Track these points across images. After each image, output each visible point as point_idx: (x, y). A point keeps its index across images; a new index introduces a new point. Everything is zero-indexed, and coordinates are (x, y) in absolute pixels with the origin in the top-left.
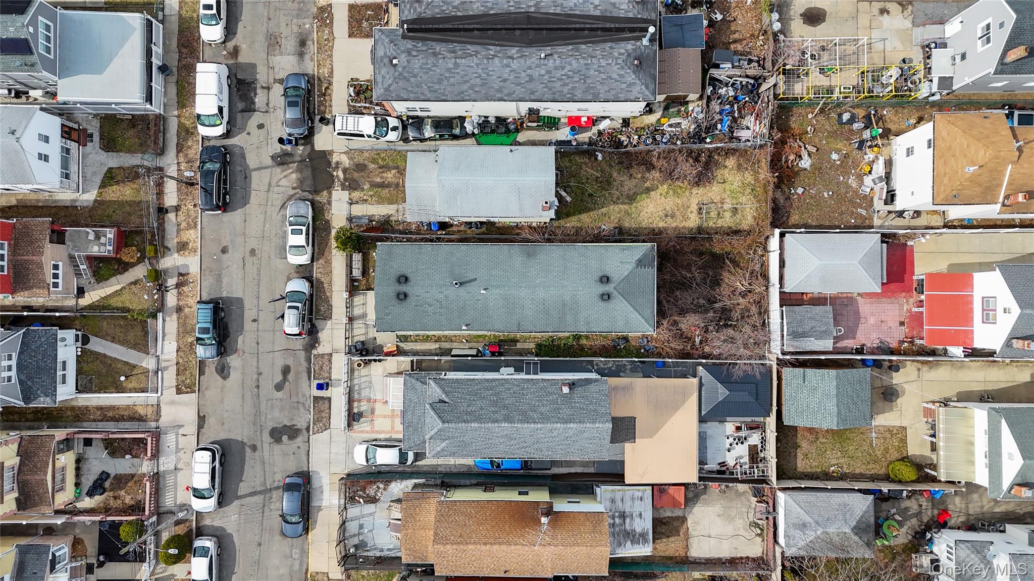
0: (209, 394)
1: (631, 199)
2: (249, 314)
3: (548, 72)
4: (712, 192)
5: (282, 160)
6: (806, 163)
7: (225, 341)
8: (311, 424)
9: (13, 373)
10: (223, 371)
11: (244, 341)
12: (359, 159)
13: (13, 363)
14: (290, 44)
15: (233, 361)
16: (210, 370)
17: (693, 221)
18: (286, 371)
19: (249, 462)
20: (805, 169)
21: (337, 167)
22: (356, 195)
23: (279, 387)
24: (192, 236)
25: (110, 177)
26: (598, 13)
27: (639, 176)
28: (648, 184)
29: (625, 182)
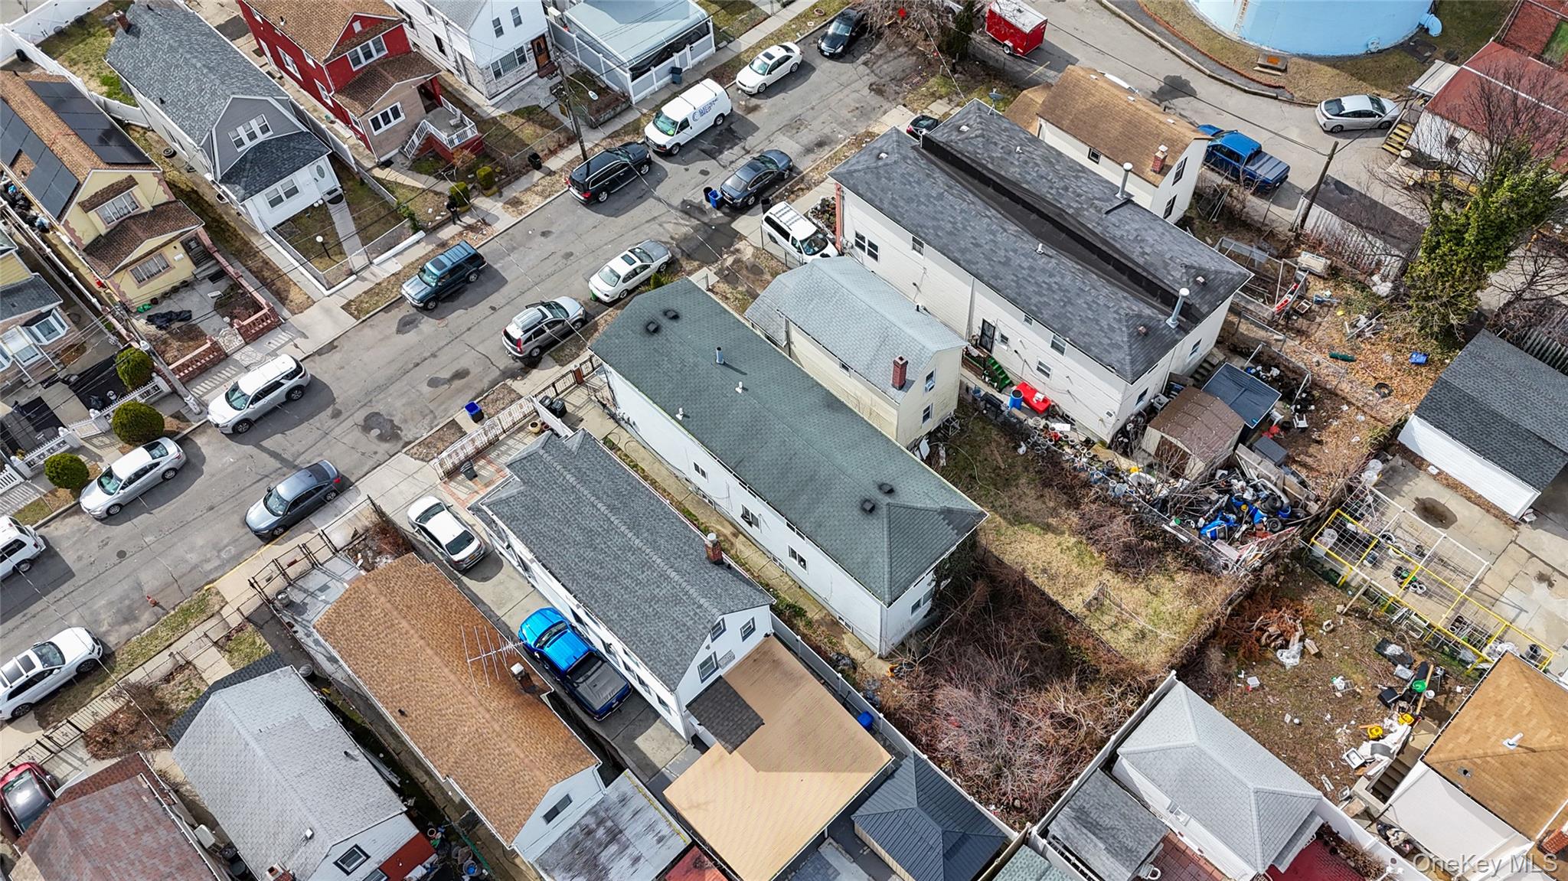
0: (369, 334)
1: (1018, 519)
2: (496, 299)
3: (1032, 269)
4: (1128, 594)
5: (689, 209)
6: (1289, 657)
7: (444, 301)
8: (417, 442)
9: (249, 144)
10: (405, 325)
11: (459, 317)
12: (763, 263)
13: (261, 137)
14: (808, 137)
15: (428, 325)
16: (398, 314)
17: (1074, 604)
18: (460, 375)
19: (315, 421)
20: (1283, 666)
21: (733, 253)
22: (723, 287)
23: (434, 383)
24: (534, 201)
25: (530, 113)
26: (1141, 261)
27: (1052, 504)
28: (1053, 521)
29: (1028, 498)
